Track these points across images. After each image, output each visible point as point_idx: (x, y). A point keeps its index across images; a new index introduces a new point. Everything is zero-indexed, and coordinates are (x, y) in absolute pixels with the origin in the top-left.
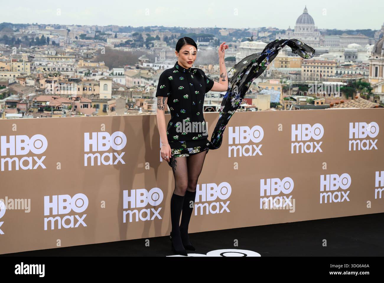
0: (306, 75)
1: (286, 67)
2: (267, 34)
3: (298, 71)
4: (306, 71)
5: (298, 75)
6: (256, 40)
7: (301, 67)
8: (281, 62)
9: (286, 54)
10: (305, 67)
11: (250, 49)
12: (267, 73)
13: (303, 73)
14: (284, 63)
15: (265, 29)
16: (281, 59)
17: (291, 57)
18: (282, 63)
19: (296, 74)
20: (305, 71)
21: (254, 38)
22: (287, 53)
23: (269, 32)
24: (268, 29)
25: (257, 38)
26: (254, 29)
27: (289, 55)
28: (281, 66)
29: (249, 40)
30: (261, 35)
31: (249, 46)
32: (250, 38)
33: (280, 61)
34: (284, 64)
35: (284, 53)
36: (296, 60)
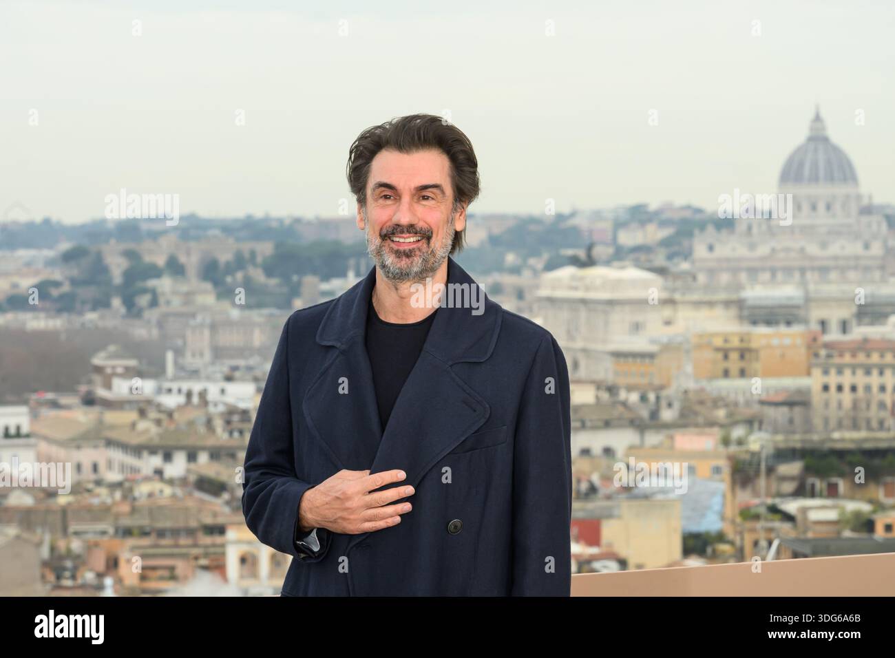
0: (834, 405)
1: (743, 373)
2: (654, 234)
3: (799, 392)
4: (833, 389)
5: (797, 409)
6: (608, 263)
7: (809, 374)
8: (720, 356)
9: (741, 318)
10: (826, 372)
11: (584, 302)
12: (664, 403)
13: (817, 398)
14: (734, 356)
15: (646, 213)
16: (719, 342)
17: (762, 330)
18: (726, 357)
19: (790, 404)
20: (826, 388)
21: (600, 251)
22: (746, 313)
23: (663, 223)
24: (657, 213)
25: (611, 250)
26: (597, 215)
27: (754, 323)
28: (720, 372)
29: (576, 262)
30: (627, 238)
31: (576, 288)
32: (582, 254)
33: (718, 349)
34: (734, 363)
35: (733, 312)
36: (787, 341)
